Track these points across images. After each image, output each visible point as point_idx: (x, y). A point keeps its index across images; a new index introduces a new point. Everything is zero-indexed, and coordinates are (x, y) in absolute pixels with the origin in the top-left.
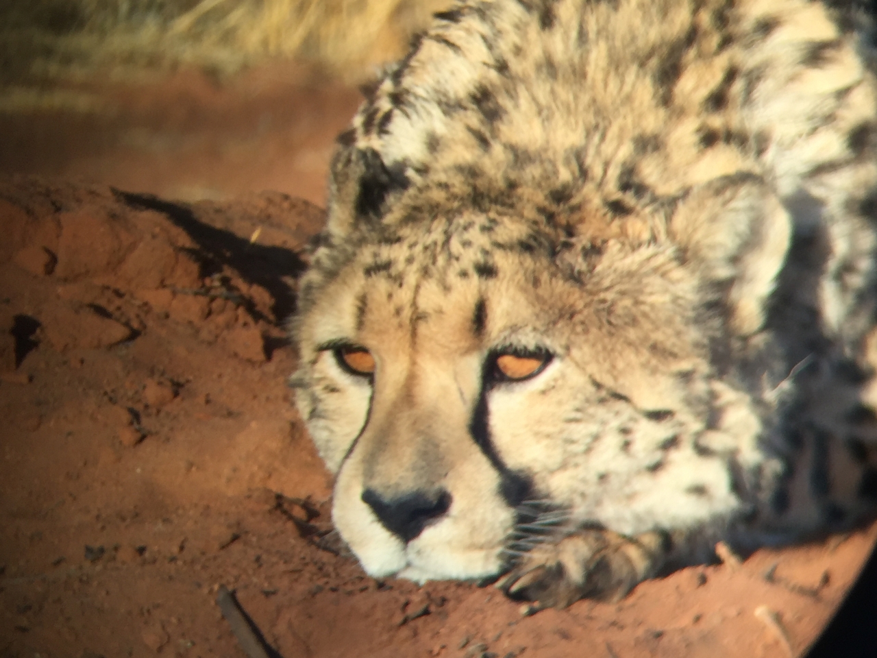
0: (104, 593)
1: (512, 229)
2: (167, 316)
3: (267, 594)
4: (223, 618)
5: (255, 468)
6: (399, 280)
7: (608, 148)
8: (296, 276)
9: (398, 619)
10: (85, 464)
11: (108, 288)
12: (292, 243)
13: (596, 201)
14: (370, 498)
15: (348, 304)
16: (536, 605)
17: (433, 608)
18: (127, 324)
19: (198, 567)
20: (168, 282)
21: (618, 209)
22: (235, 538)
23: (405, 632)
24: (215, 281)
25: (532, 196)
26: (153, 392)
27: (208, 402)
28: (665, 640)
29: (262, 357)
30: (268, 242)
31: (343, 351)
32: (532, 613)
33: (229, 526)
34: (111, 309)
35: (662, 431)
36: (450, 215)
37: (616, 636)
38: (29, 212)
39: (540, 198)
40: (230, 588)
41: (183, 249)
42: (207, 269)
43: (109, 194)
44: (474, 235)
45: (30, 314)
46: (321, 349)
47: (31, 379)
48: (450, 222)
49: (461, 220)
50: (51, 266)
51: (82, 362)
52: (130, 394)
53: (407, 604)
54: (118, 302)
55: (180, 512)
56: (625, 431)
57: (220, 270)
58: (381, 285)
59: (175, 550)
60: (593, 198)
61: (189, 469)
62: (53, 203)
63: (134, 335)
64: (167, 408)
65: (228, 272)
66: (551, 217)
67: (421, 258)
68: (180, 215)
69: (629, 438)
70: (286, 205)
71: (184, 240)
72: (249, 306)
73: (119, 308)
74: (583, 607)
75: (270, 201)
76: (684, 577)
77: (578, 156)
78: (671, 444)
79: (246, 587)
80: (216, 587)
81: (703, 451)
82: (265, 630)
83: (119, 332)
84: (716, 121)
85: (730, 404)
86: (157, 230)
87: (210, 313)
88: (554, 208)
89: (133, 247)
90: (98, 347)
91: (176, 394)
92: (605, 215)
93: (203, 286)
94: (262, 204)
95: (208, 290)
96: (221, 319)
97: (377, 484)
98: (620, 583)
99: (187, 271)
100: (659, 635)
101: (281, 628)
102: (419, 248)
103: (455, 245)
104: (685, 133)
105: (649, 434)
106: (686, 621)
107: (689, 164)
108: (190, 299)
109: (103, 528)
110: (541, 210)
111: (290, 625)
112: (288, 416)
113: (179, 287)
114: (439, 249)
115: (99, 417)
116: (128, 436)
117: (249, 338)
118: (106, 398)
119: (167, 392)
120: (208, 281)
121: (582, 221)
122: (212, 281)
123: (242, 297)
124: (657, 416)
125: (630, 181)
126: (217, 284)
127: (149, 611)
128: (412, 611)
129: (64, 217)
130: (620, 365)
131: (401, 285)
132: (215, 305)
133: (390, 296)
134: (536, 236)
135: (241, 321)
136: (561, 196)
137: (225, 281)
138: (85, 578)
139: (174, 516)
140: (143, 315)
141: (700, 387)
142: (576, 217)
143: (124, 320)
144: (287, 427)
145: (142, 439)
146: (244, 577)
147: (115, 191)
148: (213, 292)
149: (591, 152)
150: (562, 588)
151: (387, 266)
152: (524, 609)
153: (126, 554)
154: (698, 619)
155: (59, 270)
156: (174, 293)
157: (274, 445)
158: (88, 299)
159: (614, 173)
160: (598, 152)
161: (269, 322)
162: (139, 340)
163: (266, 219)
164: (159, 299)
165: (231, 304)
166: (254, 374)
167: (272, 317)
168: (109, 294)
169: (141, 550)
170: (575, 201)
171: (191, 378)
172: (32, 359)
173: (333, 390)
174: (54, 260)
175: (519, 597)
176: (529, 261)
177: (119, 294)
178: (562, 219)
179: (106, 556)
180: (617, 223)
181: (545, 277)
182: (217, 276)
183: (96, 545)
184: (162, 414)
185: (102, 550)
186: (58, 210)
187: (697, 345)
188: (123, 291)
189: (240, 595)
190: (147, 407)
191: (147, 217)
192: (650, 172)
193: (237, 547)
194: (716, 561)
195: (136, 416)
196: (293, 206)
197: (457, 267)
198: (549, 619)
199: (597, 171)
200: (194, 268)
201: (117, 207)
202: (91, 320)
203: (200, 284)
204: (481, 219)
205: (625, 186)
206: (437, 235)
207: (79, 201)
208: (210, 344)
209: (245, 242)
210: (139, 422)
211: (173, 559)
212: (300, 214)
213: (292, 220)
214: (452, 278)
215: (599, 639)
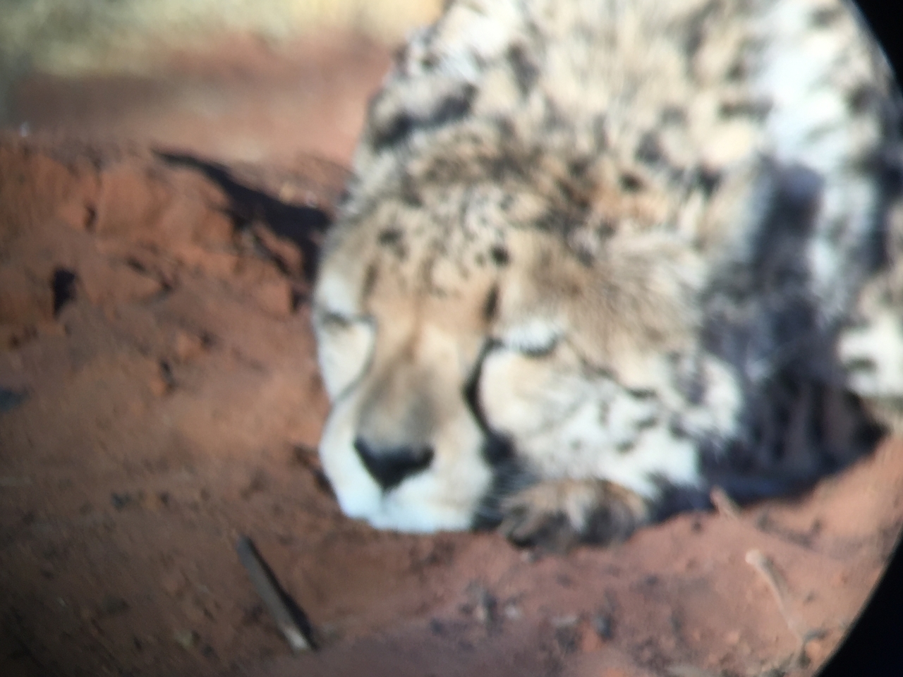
2: (199, 272)
3: (284, 541)
9: (406, 563)
21: (631, 184)
22: (256, 487)
26: (184, 343)
29: (288, 310)
35: (639, 410)
40: (248, 534)
43: (148, 153)
44: (491, 210)
47: (67, 331)
49: (479, 191)
53: (414, 550)
59: (197, 496)
60: (608, 173)
63: (167, 289)
66: (570, 193)
67: (432, 232)
69: (607, 414)
72: (280, 263)
76: (681, 525)
77: (600, 123)
78: (647, 424)
81: (678, 432)
83: (150, 285)
87: (239, 268)
88: (570, 181)
90: (132, 299)
100: (654, 582)
103: (473, 221)
104: (704, 106)
106: (681, 565)
110: (559, 184)
116: (157, 386)
117: (276, 292)
119: (196, 346)
124: (640, 395)
125: (650, 152)
129: (104, 175)
136: (579, 167)
137: (259, 240)
138: (109, 524)
147: (155, 152)
150: (561, 533)
154: (691, 565)
155: (98, 225)
157: (295, 395)
161: (296, 278)
167: (299, 274)
169: (165, 498)
172: (69, 310)
174: (93, 215)
179: (132, 503)
183: (123, 493)
185: (127, 498)
194: (711, 508)
195: (165, 367)
210: (169, 374)
211: (194, 507)
215: (598, 584)
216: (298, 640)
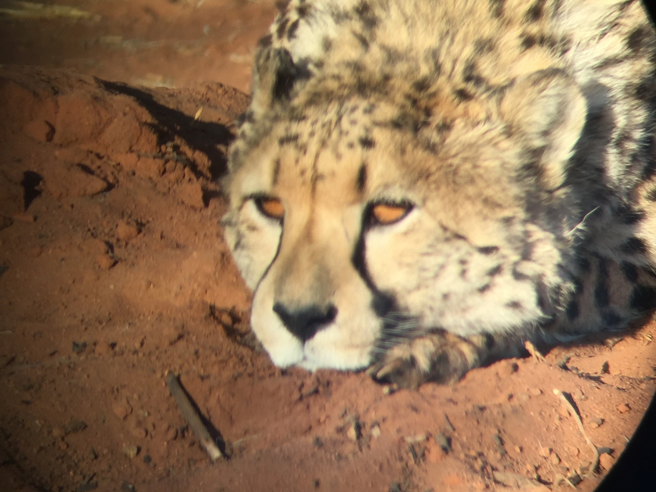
0: (85, 376)
1: (387, 111)
2: (134, 174)
3: (202, 378)
4: (171, 395)
5: (196, 286)
6: (303, 149)
7: (455, 49)
8: (227, 144)
9: (296, 396)
10: (74, 282)
11: (91, 152)
12: (225, 120)
13: (447, 90)
14: (279, 310)
15: (266, 166)
16: (395, 386)
17: (321, 389)
18: (105, 179)
19: (153, 358)
20: (134, 148)
21: (463, 95)
22: (180, 337)
23: (301, 407)
24: (168, 148)
25: (402, 87)
26: (123, 229)
27: (162, 237)
28: (487, 412)
29: (202, 204)
30: (207, 119)
31: (262, 201)
32: (392, 392)
33: (176, 328)
34: (94, 167)
35: (489, 262)
36: (342, 100)
37: (451, 410)
38: (36, 95)
39: (407, 87)
40: (176, 374)
41: (146, 123)
42: (163, 139)
43: (92, 82)
44: (359, 115)
45: (35, 170)
46: (245, 199)
47: (35, 219)
48: (341, 105)
49: (349, 104)
50: (50, 136)
51: (72, 206)
52: (107, 230)
53: (302, 385)
54: (98, 163)
55: (142, 317)
56: (463, 262)
57: (173, 140)
58: (291, 152)
59: (137, 345)
60: (445, 87)
61: (148, 286)
62: (53, 88)
63: (110, 187)
64: (134, 241)
65: (178, 141)
66: (415, 102)
67: (320, 133)
68: (144, 98)
69: (465, 267)
70: (220, 91)
71: (147, 117)
72: (194, 167)
73: (99, 167)
74: (429, 389)
75: (209, 88)
76: (502, 366)
77: (434, 54)
78: (496, 271)
79: (188, 373)
80: (166, 373)
81: (518, 276)
82: (200, 404)
83: (99, 185)
84: (534, 29)
85: (539, 240)
86: (127, 109)
87: (165, 171)
88: (417, 95)
89: (110, 121)
90: (84, 195)
91: (139, 231)
92: (453, 100)
93: (160, 151)
94: (203, 90)
95: (164, 155)
96: (172, 176)
97: (285, 300)
98: (455, 370)
99: (148, 141)
100: (482, 409)
101: (213, 402)
102: (319, 125)
103: (345, 123)
104: (511, 38)
105: (480, 264)
106: (502, 398)
107: (514, 61)
108: (151, 161)
109: (86, 329)
110: (408, 97)
111: (219, 400)
112: (220, 247)
113: (143, 152)
114: (333, 127)
115: (84, 247)
116: (105, 262)
117: (192, 190)
118: (89, 234)
119: (133, 230)
120: (163, 148)
121: (436, 104)
122: (166, 148)
123: (188, 159)
124: (487, 250)
125: (472, 75)
126: (170, 150)
127: (118, 390)
128: (305, 391)
129: (61, 99)
130: (462, 213)
131: (305, 153)
132: (168, 166)
133: (297, 161)
134: (404, 116)
135: (187, 178)
136: (422, 86)
137: (176, 148)
138: (72, 365)
139: (137, 320)
140: (116, 172)
141: (518, 229)
142: (432, 102)
143: (102, 176)
144: (219, 256)
145: (115, 263)
146: (186, 365)
147: (97, 80)
148: (167, 156)
149: (443, 52)
150: (414, 373)
151: (295, 138)
152: (386, 389)
153: (101, 349)
154: (511, 397)
155: (57, 138)
156: (139, 156)
157: (209, 269)
158: (77, 160)
159: (460, 68)
160: (448, 53)
161: (207, 179)
162: (113, 191)
163: (206, 102)
164: (128, 161)
165: (180, 165)
166: (196, 217)
167: (209, 175)
168: (92, 156)
169: (113, 345)
170: (432, 89)
171: (151, 219)
172: (37, 203)
173: (253, 228)
174: (53, 130)
175: (384, 381)
176: (398, 136)
177: (99, 157)
178: (423, 103)
179: (88, 349)
180: (462, 106)
181: (409, 147)
182: (170, 144)
183: (81, 341)
184: (129, 246)
185: (85, 345)
186: (56, 93)
187: (517, 198)
188: (102, 154)
189: (183, 379)
190: (118, 240)
191: (120, 99)
192: (485, 67)
193: (181, 344)
194: (526, 354)
195: (111, 247)
196: (226, 92)
197: (345, 140)
198: (403, 397)
199: (447, 66)
200: (154, 138)
201: (99, 92)
202: (80, 175)
203: (158, 150)
204: (363, 104)
205: (468, 79)
206: (332, 115)
207: (71, 87)
208: (164, 194)
209: (192, 118)
210: (113, 252)
211: (136, 352)
212: (230, 98)
213: (225, 103)
214: (343, 148)
215: (440, 412)
216: (216, 453)
